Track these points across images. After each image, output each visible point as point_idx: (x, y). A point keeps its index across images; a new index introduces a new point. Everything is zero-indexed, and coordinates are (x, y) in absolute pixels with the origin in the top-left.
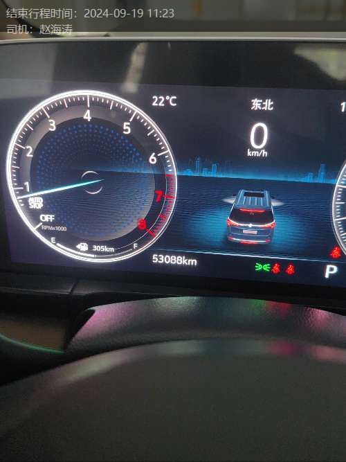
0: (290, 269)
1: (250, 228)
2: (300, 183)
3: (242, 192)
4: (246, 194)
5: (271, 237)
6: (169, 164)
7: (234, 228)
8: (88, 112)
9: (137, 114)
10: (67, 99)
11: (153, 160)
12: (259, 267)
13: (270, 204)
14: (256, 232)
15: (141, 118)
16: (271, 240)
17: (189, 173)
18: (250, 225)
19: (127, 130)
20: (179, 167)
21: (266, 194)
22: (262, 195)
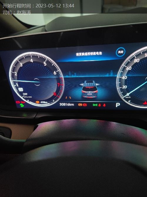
0: (104, 105)
1: (90, 93)
2: (105, 77)
3: (85, 82)
4: (87, 82)
5: (97, 95)
6: (60, 74)
7: (84, 93)
8: (32, 59)
9: (48, 59)
10: (24, 56)
11: (55, 73)
12: (94, 105)
13: (95, 85)
14: (92, 94)
15: (49, 60)
16: (97, 96)
17: (67, 77)
18: (90, 92)
19: (45, 64)
20: (64, 75)
21: (94, 81)
22: (92, 82)
